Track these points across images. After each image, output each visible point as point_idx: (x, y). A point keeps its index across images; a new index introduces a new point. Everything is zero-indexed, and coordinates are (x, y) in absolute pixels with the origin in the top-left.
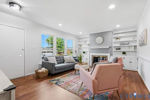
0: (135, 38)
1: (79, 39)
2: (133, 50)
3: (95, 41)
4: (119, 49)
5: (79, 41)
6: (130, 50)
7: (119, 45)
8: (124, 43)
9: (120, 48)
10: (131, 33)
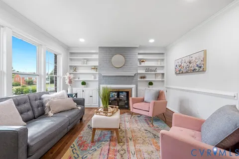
0: (162, 63)
1: (71, 53)
2: (161, 80)
3: (110, 62)
4: (144, 77)
5: (71, 59)
6: (157, 79)
7: (143, 72)
8: (150, 68)
9: (146, 75)
10: (157, 56)
